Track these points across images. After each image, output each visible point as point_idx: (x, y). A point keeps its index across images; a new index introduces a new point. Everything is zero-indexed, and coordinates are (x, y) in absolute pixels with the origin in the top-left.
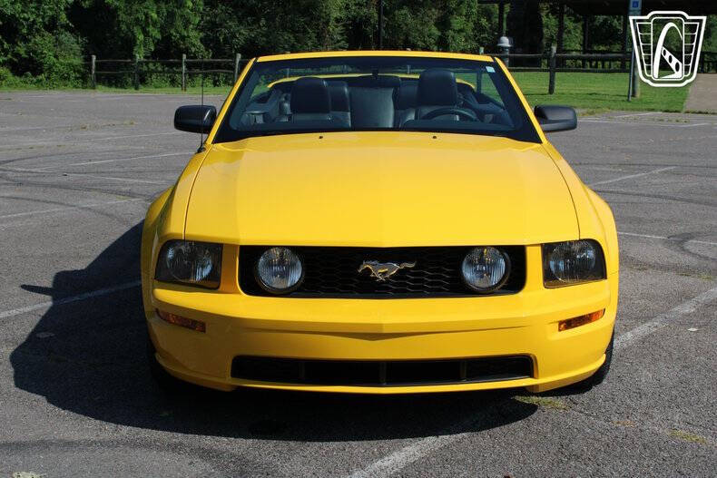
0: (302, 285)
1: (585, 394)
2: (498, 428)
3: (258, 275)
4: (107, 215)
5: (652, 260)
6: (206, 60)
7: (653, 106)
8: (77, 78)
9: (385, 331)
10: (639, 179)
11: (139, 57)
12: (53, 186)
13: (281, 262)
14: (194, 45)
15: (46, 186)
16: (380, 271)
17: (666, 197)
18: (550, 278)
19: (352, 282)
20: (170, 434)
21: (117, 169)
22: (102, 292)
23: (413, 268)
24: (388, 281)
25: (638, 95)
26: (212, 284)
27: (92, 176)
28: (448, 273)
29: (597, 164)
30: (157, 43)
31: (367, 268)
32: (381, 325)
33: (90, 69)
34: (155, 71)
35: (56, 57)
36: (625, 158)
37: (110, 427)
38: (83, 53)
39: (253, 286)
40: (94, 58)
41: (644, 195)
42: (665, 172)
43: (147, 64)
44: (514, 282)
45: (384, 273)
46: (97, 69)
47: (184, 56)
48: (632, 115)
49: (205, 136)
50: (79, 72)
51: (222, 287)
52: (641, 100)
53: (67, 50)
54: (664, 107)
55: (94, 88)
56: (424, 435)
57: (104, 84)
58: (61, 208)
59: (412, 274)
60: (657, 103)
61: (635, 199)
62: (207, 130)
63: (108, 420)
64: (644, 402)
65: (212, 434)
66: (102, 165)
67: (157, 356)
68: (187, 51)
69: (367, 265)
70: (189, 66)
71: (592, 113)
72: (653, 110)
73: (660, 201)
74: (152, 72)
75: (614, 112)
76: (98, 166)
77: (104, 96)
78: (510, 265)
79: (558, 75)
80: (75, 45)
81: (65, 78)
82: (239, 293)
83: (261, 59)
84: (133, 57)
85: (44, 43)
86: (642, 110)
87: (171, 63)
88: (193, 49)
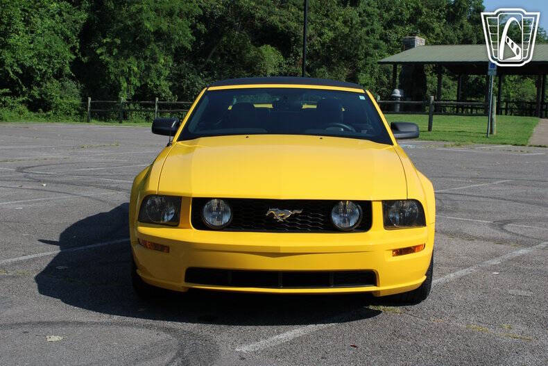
0: (231, 223)
1: (416, 306)
2: (355, 322)
3: (203, 216)
4: (101, 201)
5: (478, 234)
6: (173, 102)
7: (505, 141)
8: (76, 114)
9: (282, 251)
10: (482, 187)
11: (123, 99)
12: (62, 183)
13: (218, 209)
14: (164, 92)
15: (58, 183)
16: (280, 215)
17: (499, 198)
18: (388, 224)
19: (263, 222)
20: (145, 320)
21: (107, 173)
22: (99, 244)
23: (301, 214)
24: (284, 222)
25: (495, 133)
26: (174, 223)
27: (90, 177)
28: (322, 218)
29: (454, 178)
30: (137, 89)
31: (272, 213)
32: (279, 248)
33: (86, 108)
34: (135, 110)
35: (61, 98)
36: (476, 174)
37: (106, 316)
38: (81, 95)
39: (200, 224)
40: (90, 99)
41: (483, 197)
42: (502, 183)
43: (128, 105)
44: (365, 224)
45: (282, 217)
46: (91, 108)
47: (157, 99)
48: (488, 147)
49: (172, 137)
50: (78, 109)
51: (180, 225)
52: (497, 136)
53: (69, 93)
54: (513, 142)
55: (88, 121)
56: (307, 323)
57: (96, 119)
58: (70, 196)
59: (300, 218)
60: (508, 139)
61: (475, 199)
62: (173, 134)
63: (105, 313)
64: (453, 310)
65: (172, 320)
66: (97, 171)
67: (138, 271)
68: (159, 95)
69: (272, 211)
70: (160, 106)
71: (459, 145)
72: (505, 144)
73: (494, 200)
74: (131, 111)
75: (476, 145)
76: (94, 171)
77: (96, 126)
78: (362, 213)
79: (435, 117)
80: (76, 90)
81: (68, 114)
82: (191, 228)
83: (210, 89)
84: (118, 99)
85: (53, 87)
86: (498, 144)
87: (148, 104)
88: (163, 95)
